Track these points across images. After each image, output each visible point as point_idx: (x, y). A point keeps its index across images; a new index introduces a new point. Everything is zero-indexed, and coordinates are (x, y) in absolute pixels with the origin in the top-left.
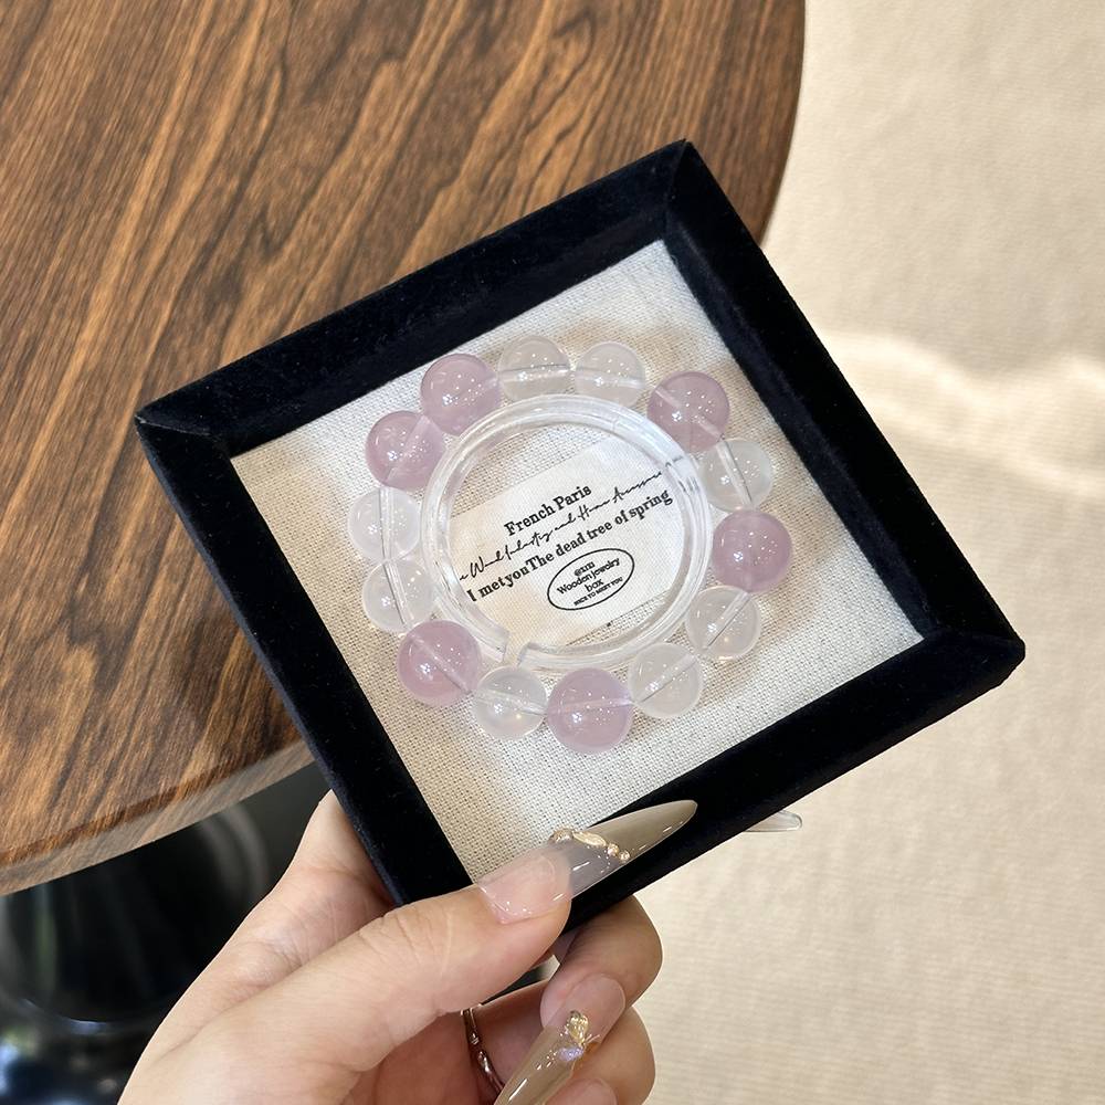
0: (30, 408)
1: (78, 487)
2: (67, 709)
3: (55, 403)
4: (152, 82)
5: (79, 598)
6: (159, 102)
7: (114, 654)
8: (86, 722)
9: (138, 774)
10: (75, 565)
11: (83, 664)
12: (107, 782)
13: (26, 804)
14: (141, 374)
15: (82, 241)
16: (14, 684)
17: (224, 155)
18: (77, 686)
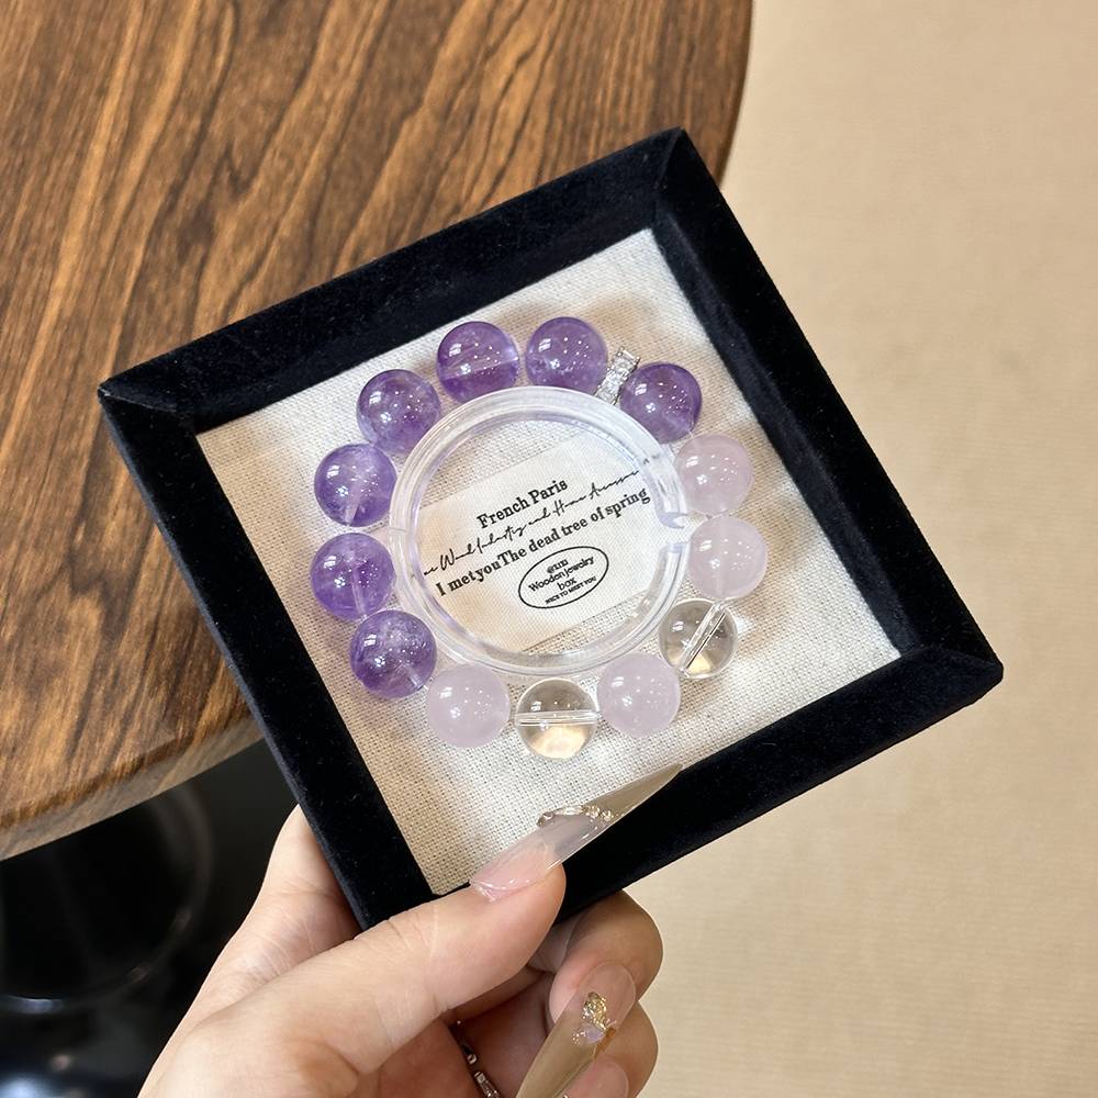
0: (9, 357)
1: (66, 436)
2: (76, 660)
3: (34, 353)
4: (102, 24)
5: (79, 546)
6: (111, 45)
7: (119, 601)
8: (98, 670)
9: (154, 719)
10: (70, 514)
11: (88, 613)
12: (124, 730)
13: (44, 756)
14: (119, 319)
15: (47, 187)
16: (20, 637)
17: (184, 94)
18: (84, 636)
